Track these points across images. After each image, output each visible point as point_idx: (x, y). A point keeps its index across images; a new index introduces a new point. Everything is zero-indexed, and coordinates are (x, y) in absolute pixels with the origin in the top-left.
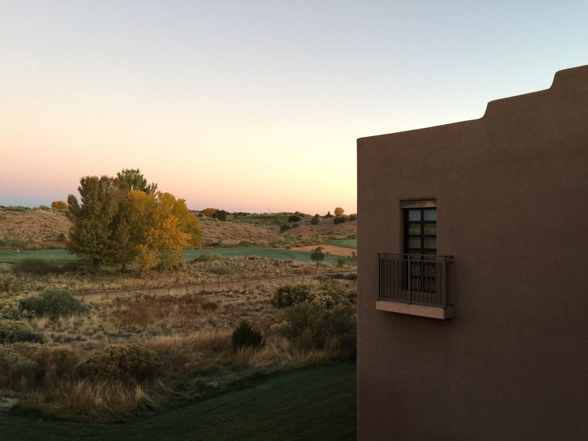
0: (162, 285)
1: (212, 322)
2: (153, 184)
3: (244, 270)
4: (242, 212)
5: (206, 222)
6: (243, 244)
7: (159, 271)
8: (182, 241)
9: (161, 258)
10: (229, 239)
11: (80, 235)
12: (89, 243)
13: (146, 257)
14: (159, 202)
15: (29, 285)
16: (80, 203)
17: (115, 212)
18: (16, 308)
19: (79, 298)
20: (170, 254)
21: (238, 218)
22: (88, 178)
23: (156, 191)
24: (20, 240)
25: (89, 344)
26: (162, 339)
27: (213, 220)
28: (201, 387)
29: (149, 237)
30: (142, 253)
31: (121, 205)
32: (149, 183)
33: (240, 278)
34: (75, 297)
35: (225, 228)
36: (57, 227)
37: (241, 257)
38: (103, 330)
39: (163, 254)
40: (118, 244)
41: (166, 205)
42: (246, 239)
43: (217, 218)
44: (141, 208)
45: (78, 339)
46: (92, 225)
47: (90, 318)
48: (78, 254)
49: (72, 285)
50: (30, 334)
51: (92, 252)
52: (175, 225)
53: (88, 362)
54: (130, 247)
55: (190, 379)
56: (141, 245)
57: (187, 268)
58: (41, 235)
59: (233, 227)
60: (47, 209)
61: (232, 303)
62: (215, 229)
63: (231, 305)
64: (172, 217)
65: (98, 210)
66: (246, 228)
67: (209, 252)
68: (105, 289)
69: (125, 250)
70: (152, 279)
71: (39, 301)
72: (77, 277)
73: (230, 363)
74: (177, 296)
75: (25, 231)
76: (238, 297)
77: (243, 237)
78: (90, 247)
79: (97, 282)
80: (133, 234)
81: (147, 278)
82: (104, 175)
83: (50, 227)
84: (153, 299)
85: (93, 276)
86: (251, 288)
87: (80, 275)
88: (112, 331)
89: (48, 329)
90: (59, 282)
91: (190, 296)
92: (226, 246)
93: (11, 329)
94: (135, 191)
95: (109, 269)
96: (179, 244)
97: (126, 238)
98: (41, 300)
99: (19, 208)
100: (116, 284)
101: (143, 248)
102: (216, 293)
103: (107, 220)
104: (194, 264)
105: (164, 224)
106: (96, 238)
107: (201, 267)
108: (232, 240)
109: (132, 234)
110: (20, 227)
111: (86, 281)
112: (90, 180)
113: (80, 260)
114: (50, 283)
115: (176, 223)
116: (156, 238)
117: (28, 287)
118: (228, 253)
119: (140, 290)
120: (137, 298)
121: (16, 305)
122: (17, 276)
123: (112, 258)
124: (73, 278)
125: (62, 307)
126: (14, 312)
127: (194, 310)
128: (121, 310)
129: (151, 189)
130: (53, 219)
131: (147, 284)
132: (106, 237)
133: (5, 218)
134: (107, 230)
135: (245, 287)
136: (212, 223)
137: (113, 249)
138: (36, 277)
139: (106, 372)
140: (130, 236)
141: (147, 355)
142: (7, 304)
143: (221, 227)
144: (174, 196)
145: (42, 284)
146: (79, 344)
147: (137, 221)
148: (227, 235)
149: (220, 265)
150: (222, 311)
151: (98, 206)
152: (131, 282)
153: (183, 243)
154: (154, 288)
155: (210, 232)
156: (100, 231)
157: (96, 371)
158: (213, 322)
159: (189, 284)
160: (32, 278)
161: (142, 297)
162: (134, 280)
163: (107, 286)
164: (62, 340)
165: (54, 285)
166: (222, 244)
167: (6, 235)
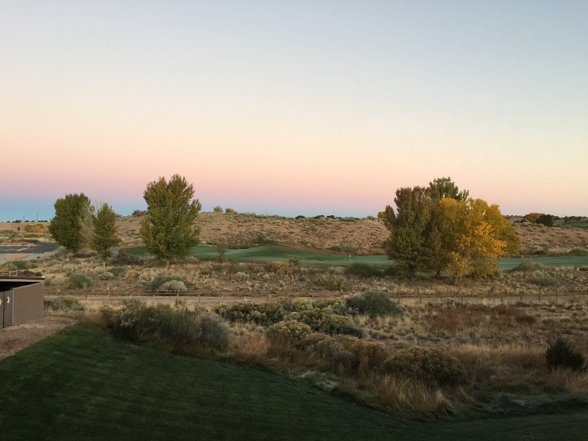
0: (476, 294)
1: (525, 337)
2: (465, 191)
3: (573, 283)
4: (574, 216)
5: (528, 228)
6: (575, 252)
7: (474, 279)
8: (496, 249)
9: (475, 266)
10: (558, 246)
11: (396, 242)
12: (404, 250)
13: (459, 265)
14: (470, 209)
15: (356, 286)
16: (396, 212)
17: (427, 220)
18: (343, 305)
19: (395, 300)
20: (483, 262)
21: (570, 223)
22: (402, 190)
23: (468, 197)
24: (352, 246)
25: (400, 343)
26: (470, 348)
27: (537, 226)
28: (505, 402)
29: (461, 245)
30: (455, 260)
31: (433, 213)
32: (460, 190)
33: (567, 291)
34: (391, 300)
35: (552, 234)
36: (381, 235)
37: (569, 268)
38: (414, 332)
39: (477, 262)
40: (431, 251)
41: (478, 212)
42: (579, 247)
43: (541, 224)
44: (453, 216)
45: (392, 338)
46: (406, 233)
47: (403, 320)
48: (396, 260)
49: (391, 288)
50: (352, 329)
51: (407, 259)
52: (487, 232)
53: (395, 359)
54: (442, 254)
55: (494, 392)
56: (453, 253)
57: (505, 277)
58: (369, 243)
59: (562, 233)
60: (372, 219)
61: (554, 318)
62: (540, 236)
63: (552, 320)
64: (485, 224)
65: (411, 219)
66: (579, 234)
67: (529, 261)
68: (420, 293)
69: (437, 257)
70: (466, 287)
71: (361, 300)
72: (395, 281)
73: (541, 383)
74: (490, 305)
75: (356, 239)
76: (562, 312)
77: (575, 244)
78: (406, 254)
79: (413, 287)
80: (445, 242)
81: (461, 286)
82: (416, 185)
83: (375, 235)
84: (465, 307)
85: (409, 281)
86: (580, 304)
87: (398, 280)
88: (421, 334)
89: (367, 326)
90: (380, 285)
91: (505, 307)
92: (553, 255)
93: (338, 323)
94: (447, 199)
95: (424, 274)
96: (494, 252)
97: (438, 245)
98: (363, 299)
99: (351, 219)
100: (430, 290)
101: (456, 256)
102: (536, 306)
103: (420, 228)
104: (512, 274)
105: (476, 231)
106: (411, 245)
107: (520, 277)
108: (561, 248)
109: (443, 241)
110: (352, 236)
111: (404, 285)
112: (404, 191)
113: (398, 265)
114: (373, 285)
115: (489, 230)
116: (468, 246)
117: (355, 287)
118: (555, 263)
119: (452, 297)
120: (448, 305)
121: (343, 303)
122: (348, 278)
123: (426, 264)
124: (392, 282)
125: (380, 307)
126: (341, 308)
127: (507, 322)
128: (432, 315)
129: (462, 196)
130: (378, 228)
131: (461, 291)
132: (420, 244)
133: (341, 228)
134: (420, 238)
135: (572, 301)
136: (535, 229)
137: (427, 256)
138: (362, 279)
139: (410, 371)
140: (441, 244)
141: (449, 361)
142: (337, 301)
143: (547, 233)
144: (487, 202)
145: (366, 286)
146: (392, 342)
147: (449, 228)
148: (555, 242)
149: (543, 275)
150: (540, 325)
151: (412, 215)
152: (444, 289)
153: (497, 250)
154: (468, 296)
155: (534, 239)
156: (414, 239)
157: (401, 369)
158: (527, 337)
159: (506, 294)
160: (359, 280)
161: (454, 304)
162: (448, 287)
163: (421, 291)
164: (378, 337)
165: (376, 288)
166: (548, 252)
167: (342, 243)
